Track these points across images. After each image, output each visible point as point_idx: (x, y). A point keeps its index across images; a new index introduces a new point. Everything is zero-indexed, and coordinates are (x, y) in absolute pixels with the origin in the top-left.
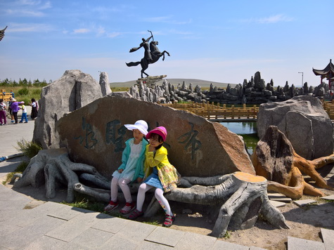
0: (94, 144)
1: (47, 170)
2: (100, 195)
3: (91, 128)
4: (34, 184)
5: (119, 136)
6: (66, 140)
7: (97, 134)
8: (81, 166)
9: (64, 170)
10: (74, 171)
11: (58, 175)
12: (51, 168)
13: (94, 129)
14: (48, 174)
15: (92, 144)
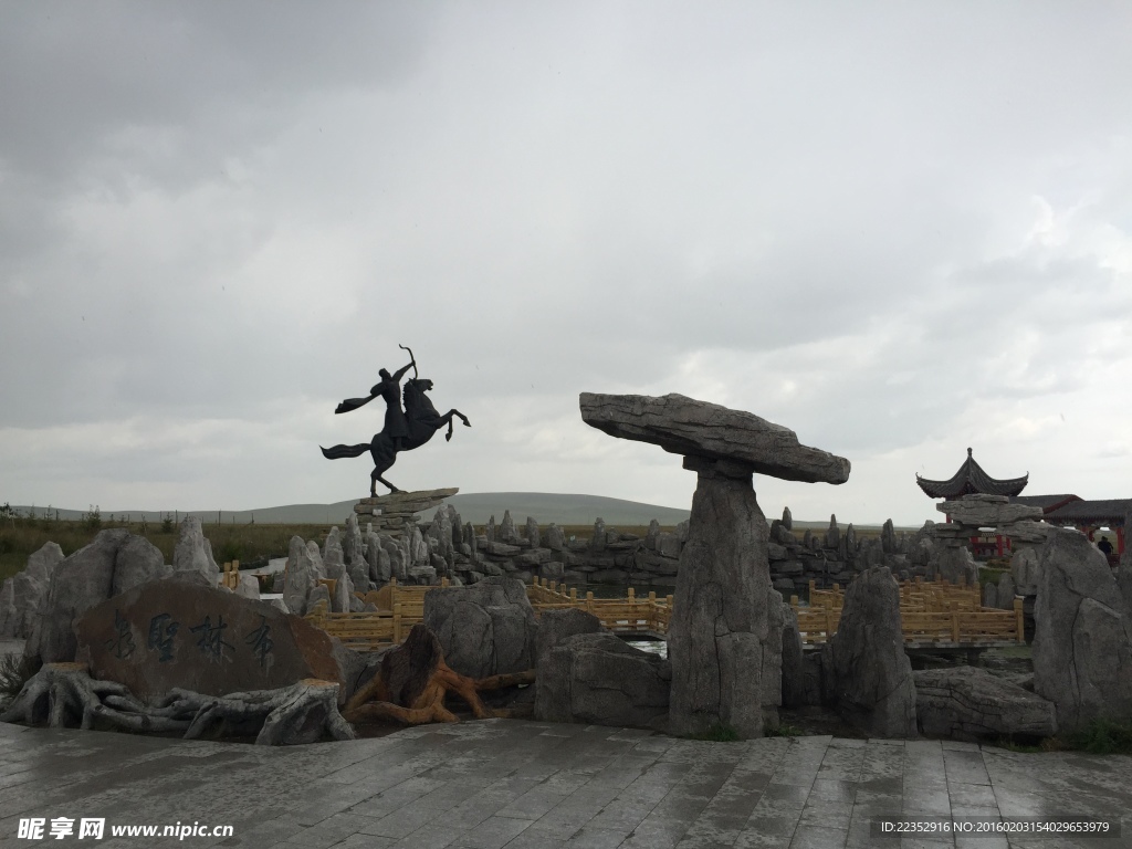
0: (131, 652)
1: (54, 692)
2: (129, 718)
3: (128, 626)
4: (29, 716)
5: (168, 637)
6: (88, 646)
7: (137, 637)
8: (106, 685)
9: (80, 690)
10: (94, 692)
11: (70, 700)
12: (59, 688)
13: (133, 628)
14: (54, 697)
15: (126, 651)
